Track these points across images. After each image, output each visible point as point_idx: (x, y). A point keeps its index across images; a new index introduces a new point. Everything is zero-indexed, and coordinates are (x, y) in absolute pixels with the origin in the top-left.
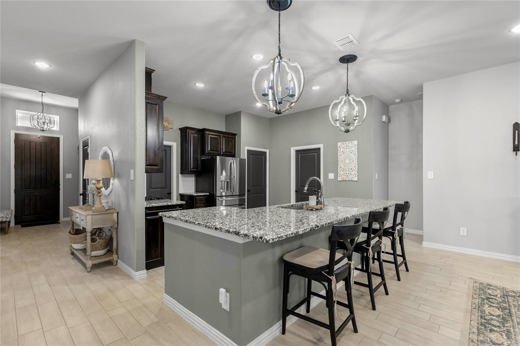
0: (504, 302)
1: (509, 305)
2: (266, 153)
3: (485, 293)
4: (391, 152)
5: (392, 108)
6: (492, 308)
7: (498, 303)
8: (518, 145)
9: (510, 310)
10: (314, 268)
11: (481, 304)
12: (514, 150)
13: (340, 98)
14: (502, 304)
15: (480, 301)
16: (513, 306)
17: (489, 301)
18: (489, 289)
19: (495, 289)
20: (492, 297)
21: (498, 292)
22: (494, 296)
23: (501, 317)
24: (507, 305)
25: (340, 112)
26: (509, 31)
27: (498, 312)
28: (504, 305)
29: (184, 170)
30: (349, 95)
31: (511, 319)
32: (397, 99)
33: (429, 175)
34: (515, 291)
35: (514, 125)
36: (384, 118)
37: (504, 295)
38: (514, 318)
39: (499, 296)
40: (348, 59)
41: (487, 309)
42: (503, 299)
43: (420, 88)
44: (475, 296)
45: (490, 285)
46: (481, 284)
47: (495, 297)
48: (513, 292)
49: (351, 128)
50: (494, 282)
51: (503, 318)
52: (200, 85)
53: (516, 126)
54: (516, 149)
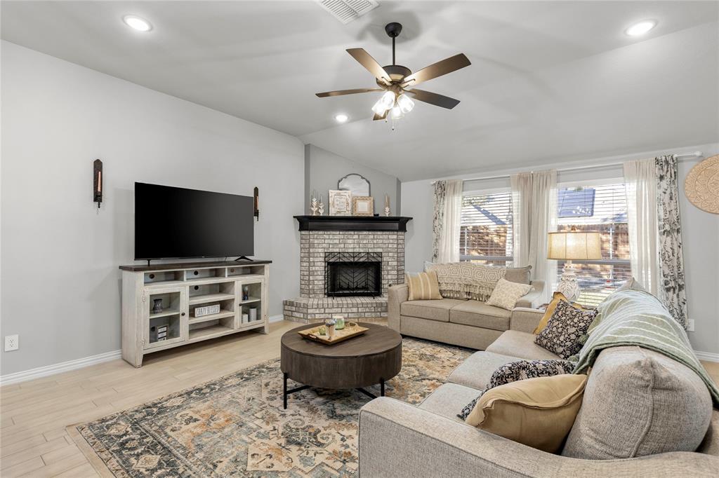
0: (143, 435)
1: (152, 435)
3: (110, 438)
6: (142, 458)
7: (141, 444)
8: (101, 192)
9: (159, 443)
11: (124, 463)
12: (95, 200)
14: (145, 440)
15: (118, 459)
16: (157, 434)
17: (130, 449)
18: (108, 427)
19: (115, 423)
20: (124, 438)
21: (123, 426)
22: (125, 435)
23: (165, 464)
24: (152, 439)
27: (154, 459)
28: (147, 440)
31: (175, 456)
34: (136, 409)
35: (95, 162)
37: (133, 424)
38: (175, 452)
39: (129, 429)
41: (139, 465)
42: (138, 432)
44: (104, 456)
45: (103, 421)
46: (91, 426)
47: (128, 437)
48: (136, 411)
50: (106, 411)
51: (169, 464)
53: (98, 166)
54: (98, 197)
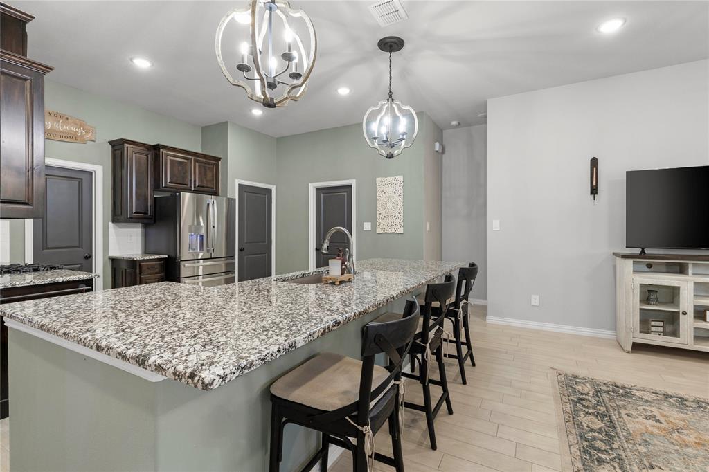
0: (599, 403)
1: (607, 408)
2: (271, 190)
3: (574, 391)
4: (446, 194)
5: (446, 133)
6: (589, 417)
7: (594, 408)
8: (596, 186)
9: (609, 416)
10: (331, 409)
11: (574, 411)
12: (591, 194)
13: (380, 105)
14: (598, 407)
15: (572, 406)
16: (611, 409)
17: (583, 406)
18: (577, 383)
19: (583, 383)
20: (584, 396)
21: (588, 388)
22: (586, 395)
23: (604, 433)
24: (605, 410)
25: (380, 126)
26: (597, 29)
27: (598, 424)
28: (601, 408)
29: (119, 215)
30: (393, 100)
31: (617, 433)
32: (454, 120)
33: (494, 224)
34: (605, 382)
35: (591, 160)
36: (437, 147)
37: (596, 391)
38: (619, 430)
39: (591, 393)
40: (391, 45)
41: (584, 419)
42: (597, 399)
43: (484, 107)
44: (564, 398)
45: (576, 377)
46: (566, 376)
47: (587, 397)
48: (605, 384)
49: (396, 152)
50: (582, 372)
51: (607, 434)
52: (142, 64)
53: (594, 163)
54: (594, 191)
